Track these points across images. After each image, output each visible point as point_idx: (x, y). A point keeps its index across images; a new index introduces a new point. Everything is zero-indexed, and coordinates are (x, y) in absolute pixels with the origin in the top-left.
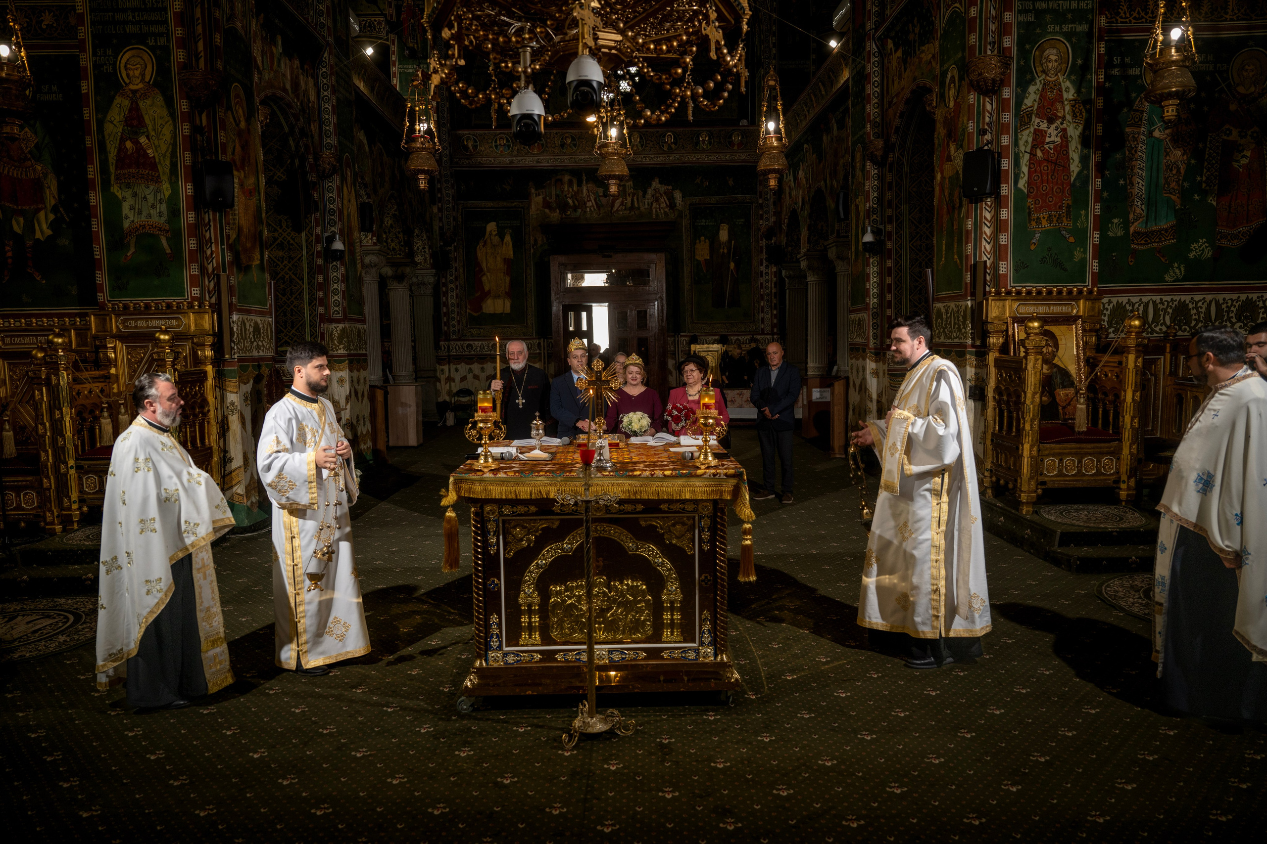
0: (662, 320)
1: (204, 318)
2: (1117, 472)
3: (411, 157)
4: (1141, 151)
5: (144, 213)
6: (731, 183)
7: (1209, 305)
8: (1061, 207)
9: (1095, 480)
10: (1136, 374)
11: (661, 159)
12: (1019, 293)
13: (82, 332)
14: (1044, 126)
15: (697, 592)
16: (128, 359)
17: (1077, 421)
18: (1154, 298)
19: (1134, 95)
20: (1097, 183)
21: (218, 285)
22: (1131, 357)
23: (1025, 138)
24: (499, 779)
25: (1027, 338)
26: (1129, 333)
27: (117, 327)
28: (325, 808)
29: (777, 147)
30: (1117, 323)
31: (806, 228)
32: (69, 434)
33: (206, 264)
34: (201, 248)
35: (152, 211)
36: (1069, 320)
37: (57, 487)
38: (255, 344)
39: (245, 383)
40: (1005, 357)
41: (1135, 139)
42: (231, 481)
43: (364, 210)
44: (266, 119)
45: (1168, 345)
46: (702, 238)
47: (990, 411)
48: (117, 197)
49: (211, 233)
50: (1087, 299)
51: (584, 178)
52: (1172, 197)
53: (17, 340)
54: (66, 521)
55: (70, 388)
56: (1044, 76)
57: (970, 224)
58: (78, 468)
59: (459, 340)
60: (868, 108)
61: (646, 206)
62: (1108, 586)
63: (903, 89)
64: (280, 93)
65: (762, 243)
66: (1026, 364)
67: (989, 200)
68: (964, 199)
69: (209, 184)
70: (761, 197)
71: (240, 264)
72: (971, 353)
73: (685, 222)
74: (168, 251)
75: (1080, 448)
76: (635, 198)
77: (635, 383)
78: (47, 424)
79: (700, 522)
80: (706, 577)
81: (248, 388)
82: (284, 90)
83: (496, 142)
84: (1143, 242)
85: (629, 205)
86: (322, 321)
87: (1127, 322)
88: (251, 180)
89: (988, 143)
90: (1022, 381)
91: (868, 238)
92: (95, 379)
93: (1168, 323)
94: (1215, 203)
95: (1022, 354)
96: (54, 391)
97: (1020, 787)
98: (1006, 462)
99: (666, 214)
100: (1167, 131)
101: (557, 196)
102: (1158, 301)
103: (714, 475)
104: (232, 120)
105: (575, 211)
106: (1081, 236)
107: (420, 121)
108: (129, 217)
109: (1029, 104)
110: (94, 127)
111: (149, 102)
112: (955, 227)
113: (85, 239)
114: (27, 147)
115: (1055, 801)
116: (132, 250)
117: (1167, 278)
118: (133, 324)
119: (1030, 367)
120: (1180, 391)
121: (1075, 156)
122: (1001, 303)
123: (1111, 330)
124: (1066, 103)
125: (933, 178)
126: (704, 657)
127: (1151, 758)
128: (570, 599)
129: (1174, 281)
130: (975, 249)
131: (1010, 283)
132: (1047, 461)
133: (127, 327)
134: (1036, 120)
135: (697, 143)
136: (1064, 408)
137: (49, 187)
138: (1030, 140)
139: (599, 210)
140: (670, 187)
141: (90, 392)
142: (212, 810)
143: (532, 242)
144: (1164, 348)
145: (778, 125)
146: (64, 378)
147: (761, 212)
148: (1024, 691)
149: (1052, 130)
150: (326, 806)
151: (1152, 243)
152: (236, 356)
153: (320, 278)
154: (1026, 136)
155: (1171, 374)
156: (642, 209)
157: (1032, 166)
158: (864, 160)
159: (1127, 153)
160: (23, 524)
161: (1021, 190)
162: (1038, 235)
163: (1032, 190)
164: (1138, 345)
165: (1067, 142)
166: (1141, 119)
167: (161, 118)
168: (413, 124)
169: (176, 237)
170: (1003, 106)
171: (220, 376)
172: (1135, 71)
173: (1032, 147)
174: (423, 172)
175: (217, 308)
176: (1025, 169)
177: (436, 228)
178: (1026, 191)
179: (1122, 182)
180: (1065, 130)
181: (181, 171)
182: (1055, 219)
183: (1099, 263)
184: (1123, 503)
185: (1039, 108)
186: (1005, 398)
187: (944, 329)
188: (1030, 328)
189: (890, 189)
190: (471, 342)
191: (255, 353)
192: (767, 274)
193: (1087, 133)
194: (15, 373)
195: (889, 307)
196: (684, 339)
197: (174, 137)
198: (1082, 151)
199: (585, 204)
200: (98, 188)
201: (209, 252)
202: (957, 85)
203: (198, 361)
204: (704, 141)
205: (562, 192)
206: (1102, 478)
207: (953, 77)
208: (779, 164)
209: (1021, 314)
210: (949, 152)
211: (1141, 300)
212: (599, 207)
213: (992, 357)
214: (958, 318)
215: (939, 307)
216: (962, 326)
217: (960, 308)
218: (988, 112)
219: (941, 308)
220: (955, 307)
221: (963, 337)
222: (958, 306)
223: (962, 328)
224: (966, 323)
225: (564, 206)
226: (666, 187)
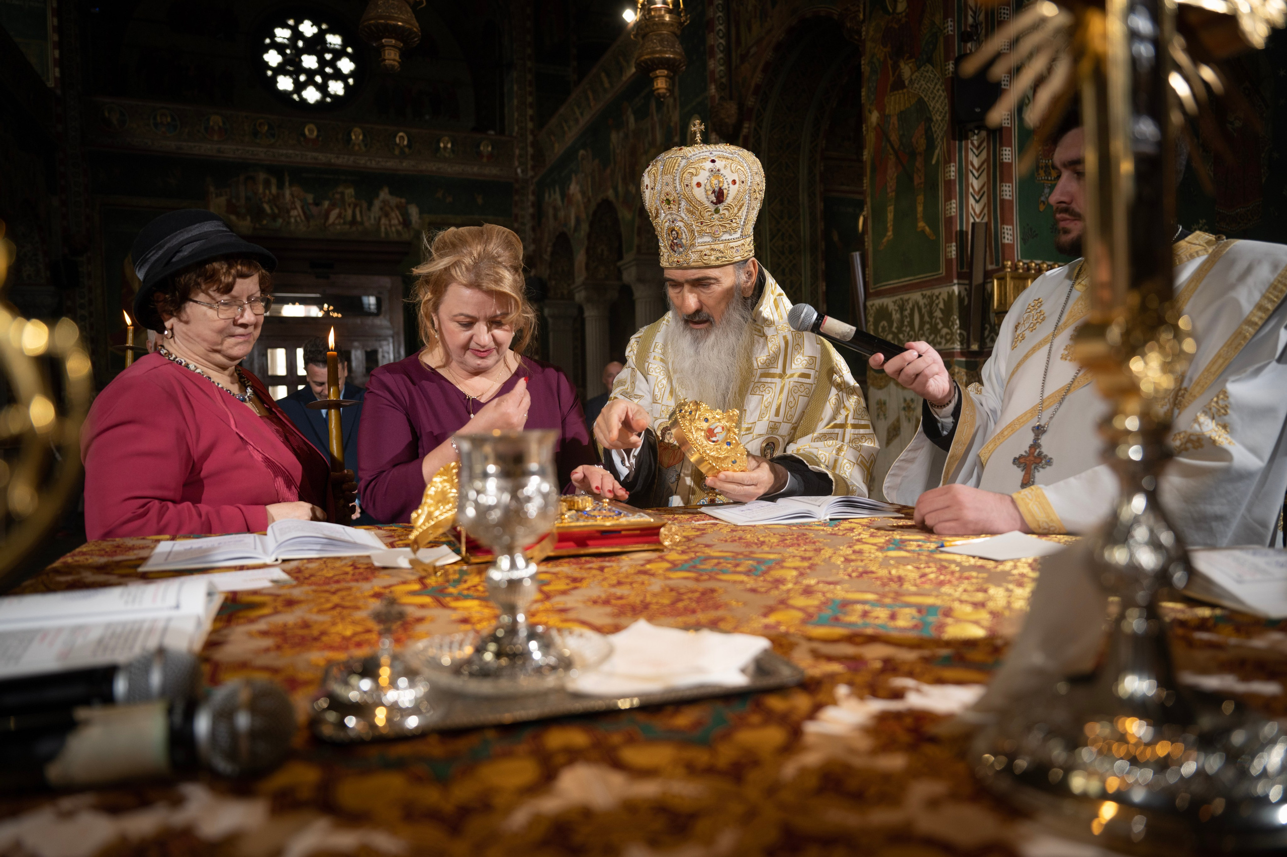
6: (480, 201)
11: (390, 164)
29: (669, 26)
31: (583, 251)
51: (287, 179)
57: (952, 171)
60: (712, 64)
61: (372, 221)
63: (769, 32)
67: (975, 137)
72: (959, 364)
76: (357, 209)
83: (155, 119)
85: (349, 218)
101: (248, 198)
105: (274, 220)
112: (919, 181)
122: (1021, 283)
125: (861, 122)
130: (961, 209)
131: (1019, 256)
135: (438, 149)
139: (308, 220)
140: (403, 200)
156: (367, 224)
162: (1046, 191)
199: (288, 212)
204: (445, 148)
205: (255, 194)
210: (900, 76)
212: (308, 217)
214: (931, 314)
215: (883, 304)
216: (940, 326)
217: (934, 298)
218: (971, 9)
219: (887, 305)
220: (923, 298)
221: (943, 341)
222: (929, 297)
223: (942, 328)
224: (952, 319)
225: (257, 213)
226: (398, 199)
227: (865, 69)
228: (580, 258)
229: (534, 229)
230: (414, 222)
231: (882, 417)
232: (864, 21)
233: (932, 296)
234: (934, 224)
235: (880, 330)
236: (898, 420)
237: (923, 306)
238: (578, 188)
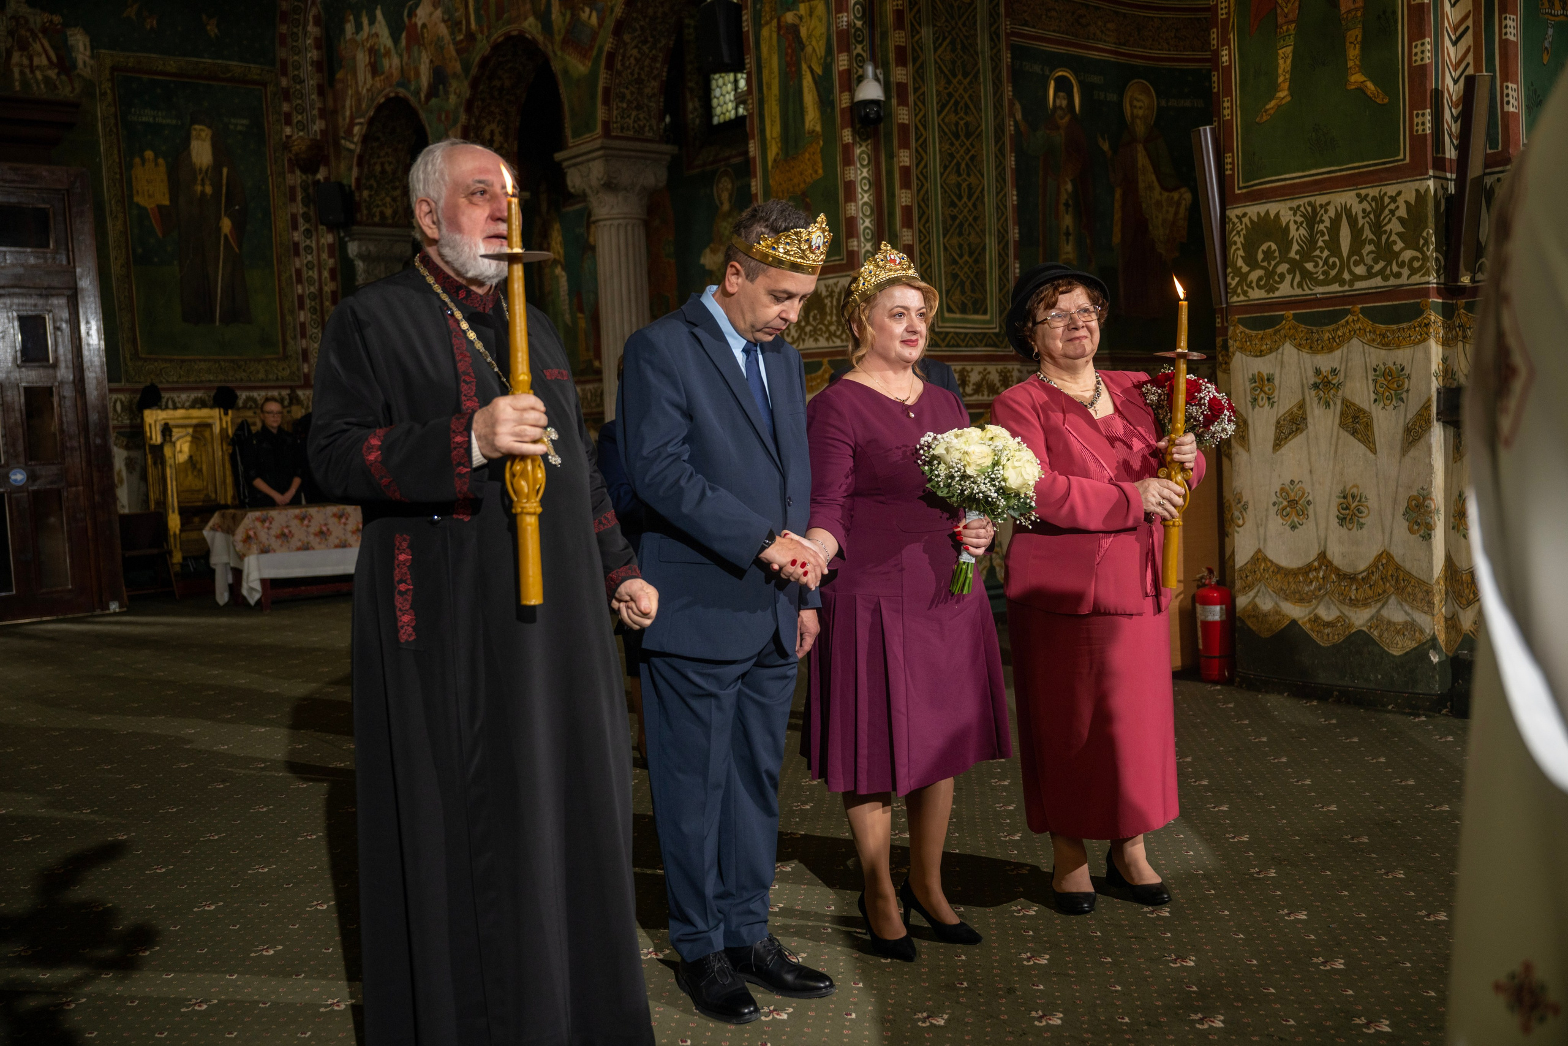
46: (149, 154)
65: (296, 178)
70: (284, 73)
72: (1435, 308)
73: (102, 109)
91: (871, 90)
112: (1348, 6)
130: (1437, 54)
140: (57, 19)
147: (286, 107)
192: (308, 248)
214: (1378, 227)
215: (1267, 213)
216: (1399, 245)
217: (1387, 200)
219: (1277, 215)
220: (1360, 202)
221: (1405, 272)
222: (1374, 198)
223: (1402, 250)
224: (1425, 234)
226: (46, 17)
229: (321, 91)
230: (80, 64)
231: (1263, 400)
233: (1382, 198)
234: (1385, 76)
235: (1260, 256)
236: (1302, 406)
237: (1360, 215)
238: (438, 13)
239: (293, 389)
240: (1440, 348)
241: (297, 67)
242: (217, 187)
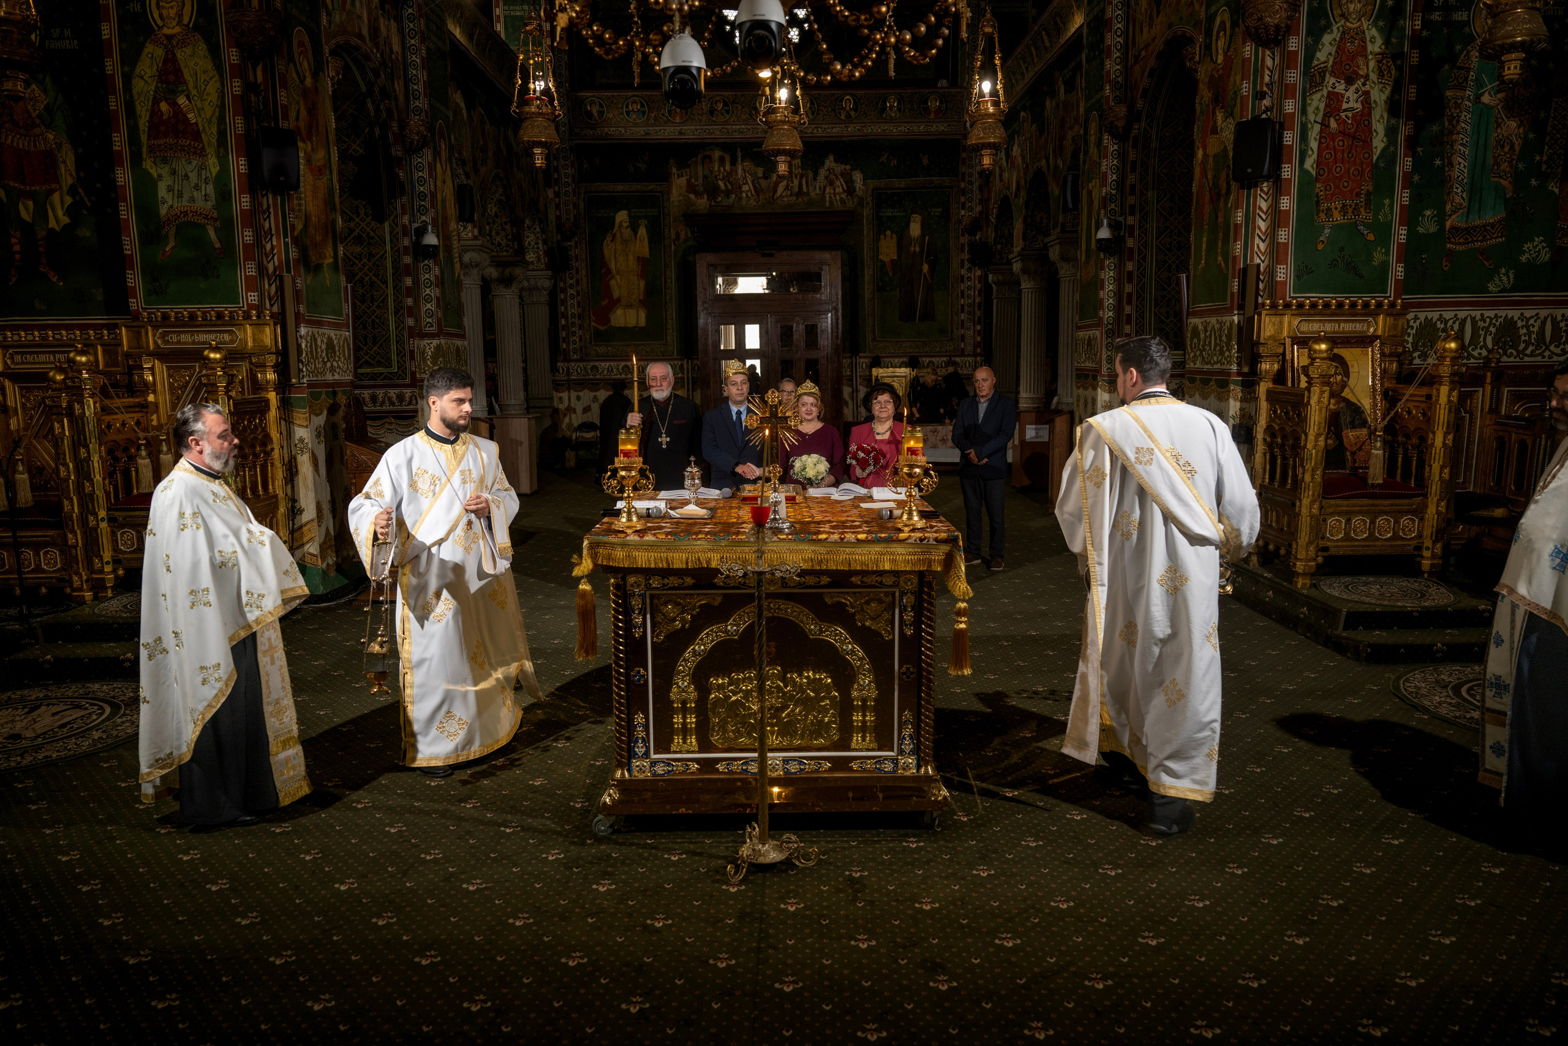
0: (837, 337)
1: (264, 331)
2: (1420, 536)
3: (525, 125)
4: (1465, 122)
5: (186, 197)
6: (925, 161)
7: (1544, 323)
8: (1358, 195)
9: (1391, 546)
10: (1450, 411)
11: (836, 130)
12: (1300, 306)
13: (112, 348)
14: (1340, 88)
15: (896, 687)
16: (169, 382)
17: (1371, 471)
18: (1473, 314)
19: (1458, 47)
20: (1405, 163)
21: (281, 289)
22: (1444, 390)
23: (1315, 103)
24: (649, 922)
25: (1311, 364)
26: (1442, 358)
27: (155, 342)
28: (432, 956)
29: (993, 114)
30: (1424, 345)
31: (1021, 220)
32: (98, 478)
33: (265, 262)
34: (258, 242)
35: (195, 194)
36: (1363, 341)
37: (85, 545)
38: (329, 364)
39: (317, 415)
40: (1280, 388)
41: (1458, 106)
42: (302, 538)
43: (463, 194)
44: (338, 75)
45: (1489, 374)
46: (888, 233)
47: (1258, 457)
48: (149, 173)
49: (270, 224)
50: (1388, 314)
51: (739, 154)
52: (1502, 181)
53: (29, 358)
54: (98, 587)
55: (98, 420)
56: (1343, 21)
57: (1239, 217)
58: (111, 520)
59: (581, 360)
60: (1108, 64)
61: (818, 191)
62: (1407, 680)
63: (1154, 39)
64: (355, 41)
65: (965, 239)
66: (1309, 398)
67: (1265, 184)
68: (1234, 184)
69: (268, 158)
70: (963, 180)
71: (307, 263)
72: (1235, 383)
73: (866, 212)
74: (217, 245)
75: (1373, 505)
76: (804, 180)
77: (810, 417)
78: (71, 465)
79: (901, 599)
80: (908, 669)
81: (320, 420)
82: (360, 36)
83: (627, 107)
84: (1462, 240)
85: (796, 189)
86: (411, 336)
87: (1440, 345)
88: (320, 156)
89: (1268, 109)
90: (1302, 420)
91: (1104, 233)
92: (129, 408)
93: (1490, 346)
94: (1557, 191)
95: (1303, 384)
96: (77, 423)
97: (1308, 939)
98: (1277, 522)
99: (842, 200)
100: (1500, 96)
101: (705, 177)
102: (1478, 317)
103: (921, 540)
104: (294, 75)
105: (728, 197)
106: (1384, 233)
107: (536, 78)
108: (167, 201)
109: (1323, 59)
110: (119, 83)
111: (188, 51)
112: (1220, 220)
113: (112, 229)
114: (35, 110)
115: (1353, 958)
116: (172, 243)
117: (1491, 287)
118: (175, 338)
119: (1314, 401)
120: (1501, 434)
121: (1379, 128)
122: (1277, 319)
123: (1416, 354)
124: (1370, 57)
125: (1193, 155)
126: (904, 769)
127: (1473, 904)
128: (735, 693)
129: (1499, 292)
130: (1246, 249)
131: (1290, 293)
132: (1331, 521)
133: (167, 342)
134: (1330, 80)
135: (884, 109)
136: (1353, 453)
137: (64, 162)
138: (1322, 106)
139: (758, 195)
140: (848, 167)
141: (123, 424)
142: (290, 956)
143: (673, 236)
144: (1485, 377)
145: (994, 84)
146: (91, 407)
147: (963, 199)
148: (1307, 815)
149: (1351, 94)
150: (433, 953)
151: (1473, 241)
152: (305, 380)
153: (409, 281)
154: (1317, 101)
155: (1491, 411)
156: (812, 194)
157: (1323, 140)
158: (1101, 132)
159: (1447, 123)
160: (44, 590)
161: (1307, 172)
162: (1327, 231)
163: (1322, 172)
164: (1453, 374)
165: (1370, 109)
166: (1466, 80)
167: (205, 72)
168: (526, 82)
169: (226, 227)
170: (1288, 61)
171: (286, 405)
172: (1461, 16)
173: (1325, 115)
174: (539, 144)
175: (280, 319)
176: (1314, 145)
177: (552, 217)
178: (1314, 173)
179: (1438, 162)
180: (1367, 93)
181: (231, 142)
182: (1350, 210)
183: (1405, 268)
184: (1426, 575)
185: (1334, 63)
186: (1279, 440)
187: (1201, 352)
188: (1315, 351)
189: (1133, 170)
190: (597, 364)
191: (329, 377)
192: (969, 278)
193: (1396, 97)
194: (28, 400)
195: (1129, 322)
196: (863, 361)
197: (222, 97)
198: (1388, 121)
199: (740, 188)
200: (127, 163)
201: (268, 247)
202: (1228, 33)
203: (257, 387)
204: (892, 107)
205: (711, 172)
206: (1400, 543)
207: (1223, 22)
208: (995, 137)
209: (1302, 333)
210: (1215, 122)
211: (1456, 315)
212: (757, 193)
213: (1263, 388)
214: (1220, 337)
216: (1224, 348)
217: (1223, 324)
218: (1268, 69)
219: (1197, 325)
220: (1217, 323)
221: (1225, 362)
222: (1220, 322)
223: (1225, 351)
224: (1231, 344)
225: (713, 191)
226: (843, 166)
227: (1198, 107)
228: (1018, 227)
229: (981, 189)
232: (1199, 63)
233: (1222, 322)
237: (1216, 330)
238: (1019, 151)
239: (950, 356)
240: (1238, 404)
241: (970, 176)
242: (922, 247)
